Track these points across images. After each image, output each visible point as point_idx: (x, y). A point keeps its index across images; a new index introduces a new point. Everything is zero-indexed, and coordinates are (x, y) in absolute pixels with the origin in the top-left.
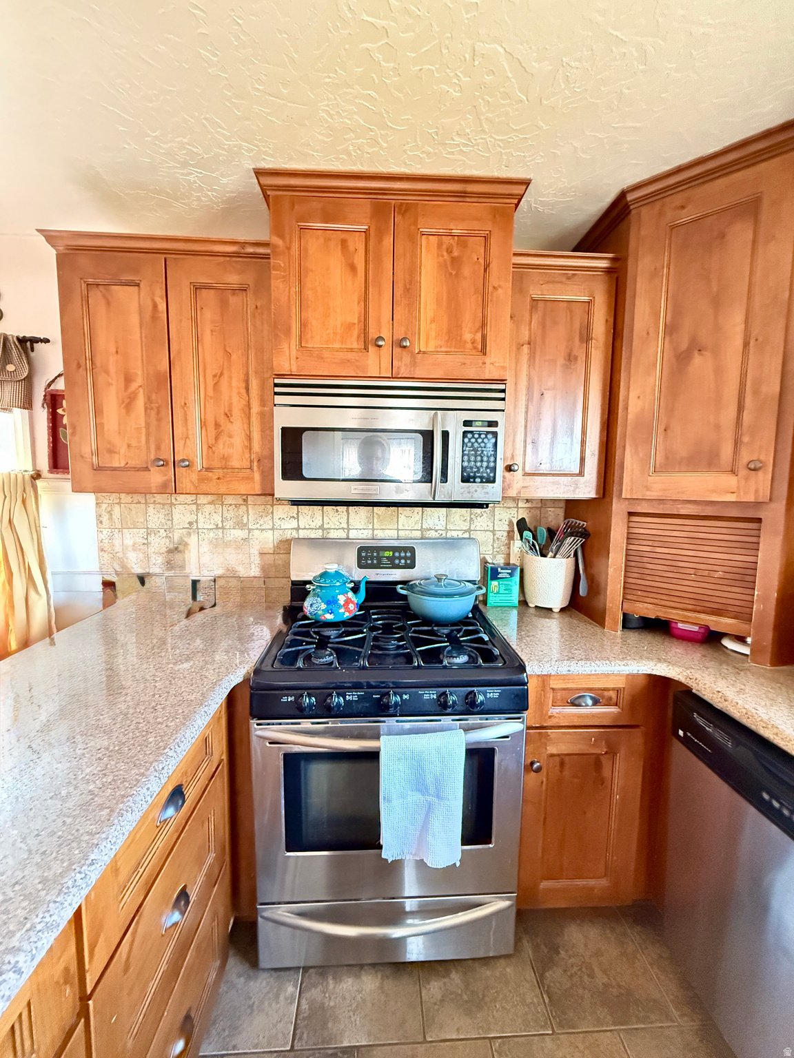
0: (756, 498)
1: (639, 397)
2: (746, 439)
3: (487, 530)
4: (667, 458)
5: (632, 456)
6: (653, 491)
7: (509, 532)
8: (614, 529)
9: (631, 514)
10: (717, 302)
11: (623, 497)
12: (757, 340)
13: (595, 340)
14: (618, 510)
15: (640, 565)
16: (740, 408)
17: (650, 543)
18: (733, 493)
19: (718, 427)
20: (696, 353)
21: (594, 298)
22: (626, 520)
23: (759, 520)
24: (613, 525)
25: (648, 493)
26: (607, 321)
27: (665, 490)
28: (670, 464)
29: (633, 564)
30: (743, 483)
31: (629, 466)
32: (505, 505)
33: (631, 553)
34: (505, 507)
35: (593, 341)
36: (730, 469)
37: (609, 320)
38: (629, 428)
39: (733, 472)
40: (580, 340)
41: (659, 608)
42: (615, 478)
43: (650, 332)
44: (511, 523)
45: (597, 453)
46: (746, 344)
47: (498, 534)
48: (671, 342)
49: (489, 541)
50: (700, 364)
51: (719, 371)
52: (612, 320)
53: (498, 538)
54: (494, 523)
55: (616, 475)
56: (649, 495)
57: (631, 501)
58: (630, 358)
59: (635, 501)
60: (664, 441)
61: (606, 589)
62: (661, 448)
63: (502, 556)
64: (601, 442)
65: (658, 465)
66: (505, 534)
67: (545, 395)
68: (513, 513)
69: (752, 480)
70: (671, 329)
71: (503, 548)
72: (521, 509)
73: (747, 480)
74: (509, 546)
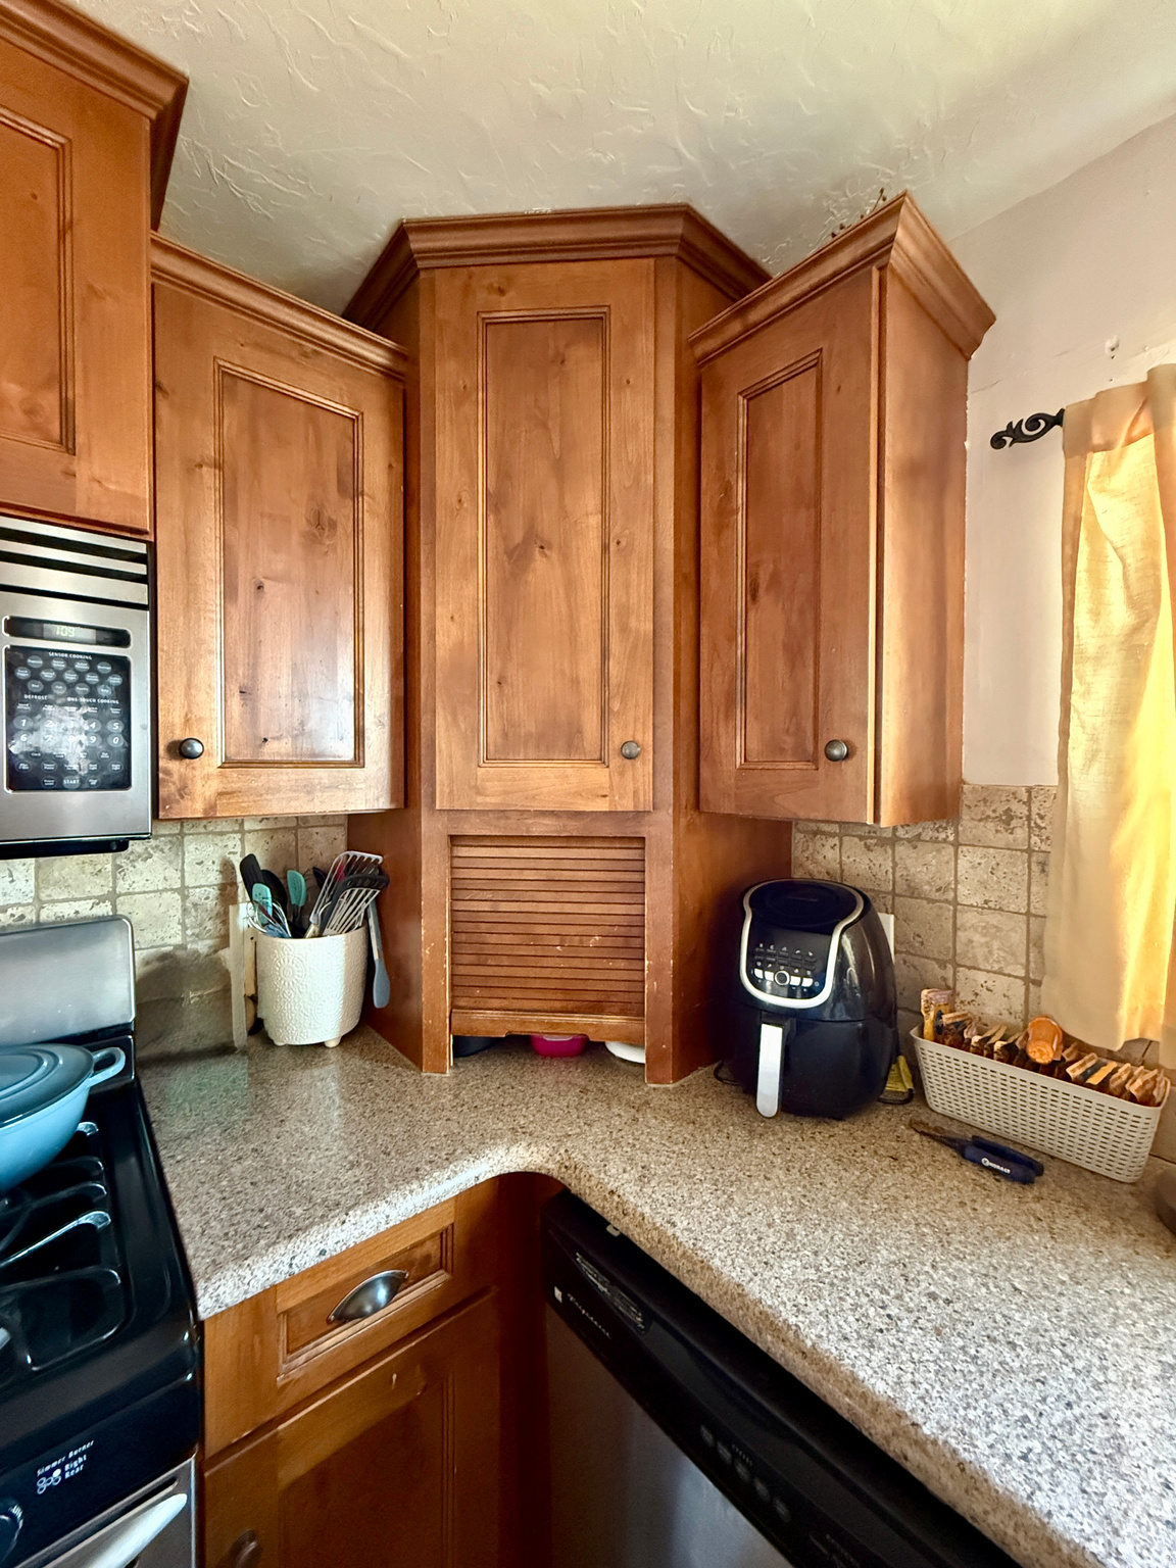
0: (635, 806)
1: (452, 618)
2: (616, 706)
3: (166, 890)
4: (505, 735)
5: (447, 730)
6: (487, 796)
7: (223, 888)
8: (427, 869)
9: (452, 838)
10: (560, 468)
11: (437, 807)
12: (618, 543)
13: (369, 496)
14: (431, 830)
15: (475, 938)
16: (605, 655)
17: (489, 895)
18: (605, 796)
19: (575, 682)
20: (537, 551)
21: (362, 414)
22: (447, 852)
23: (641, 842)
24: (423, 862)
25: (480, 799)
26: (390, 466)
27: (506, 793)
28: (509, 746)
29: (463, 937)
30: (616, 778)
31: (444, 746)
32: (210, 828)
33: (461, 916)
34: (211, 833)
35: (365, 498)
36: (597, 756)
37: (394, 465)
38: (439, 675)
39: (602, 760)
40: (339, 491)
41: (511, 1015)
42: (422, 770)
43: (463, 499)
44: (226, 867)
45: (386, 720)
46: (605, 548)
47: (196, 895)
48: (498, 523)
49: (171, 912)
50: (543, 570)
51: (571, 584)
52: (399, 468)
53: (195, 905)
54: (183, 871)
55: (423, 764)
56: (483, 801)
57: (452, 814)
58: (433, 543)
59: (458, 815)
60: (497, 702)
61: (420, 989)
62: (493, 714)
64: (394, 700)
65: (491, 748)
66: (214, 892)
67: (266, 589)
68: (231, 844)
69: (629, 775)
70: (497, 503)
71: (209, 925)
72: (248, 836)
73: (622, 774)
74: (224, 918)
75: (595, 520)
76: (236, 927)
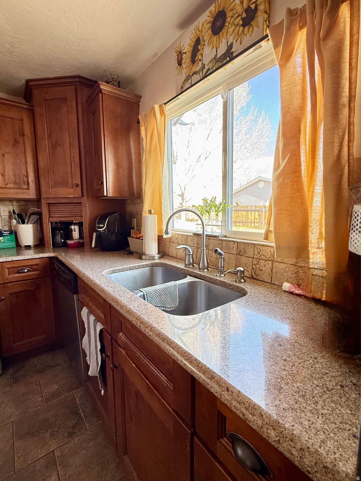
2: (74, 176)
4: (55, 183)
5: (43, 182)
6: (52, 194)
9: (49, 204)
10: (61, 129)
11: (43, 197)
14: (43, 202)
18: (73, 194)
19: (67, 172)
20: (58, 146)
21: (23, 119)
22: (47, 206)
23: (81, 203)
27: (55, 194)
28: (55, 185)
32: (6, 204)
34: (6, 205)
35: (25, 136)
38: (41, 171)
39: (72, 187)
40: (19, 135)
44: (10, 212)
45: (34, 180)
48: (50, 141)
50: (59, 150)
51: (64, 153)
52: (33, 129)
53: (4, 219)
58: (38, 145)
62: (52, 179)
63: (7, 227)
65: (52, 185)
66: (7, 217)
67: (5, 155)
68: (10, 207)
69: (76, 190)
70: (49, 136)
71: (7, 223)
72: (14, 206)
73: (75, 190)
74: (10, 222)
75: (68, 140)
76: (13, 225)
